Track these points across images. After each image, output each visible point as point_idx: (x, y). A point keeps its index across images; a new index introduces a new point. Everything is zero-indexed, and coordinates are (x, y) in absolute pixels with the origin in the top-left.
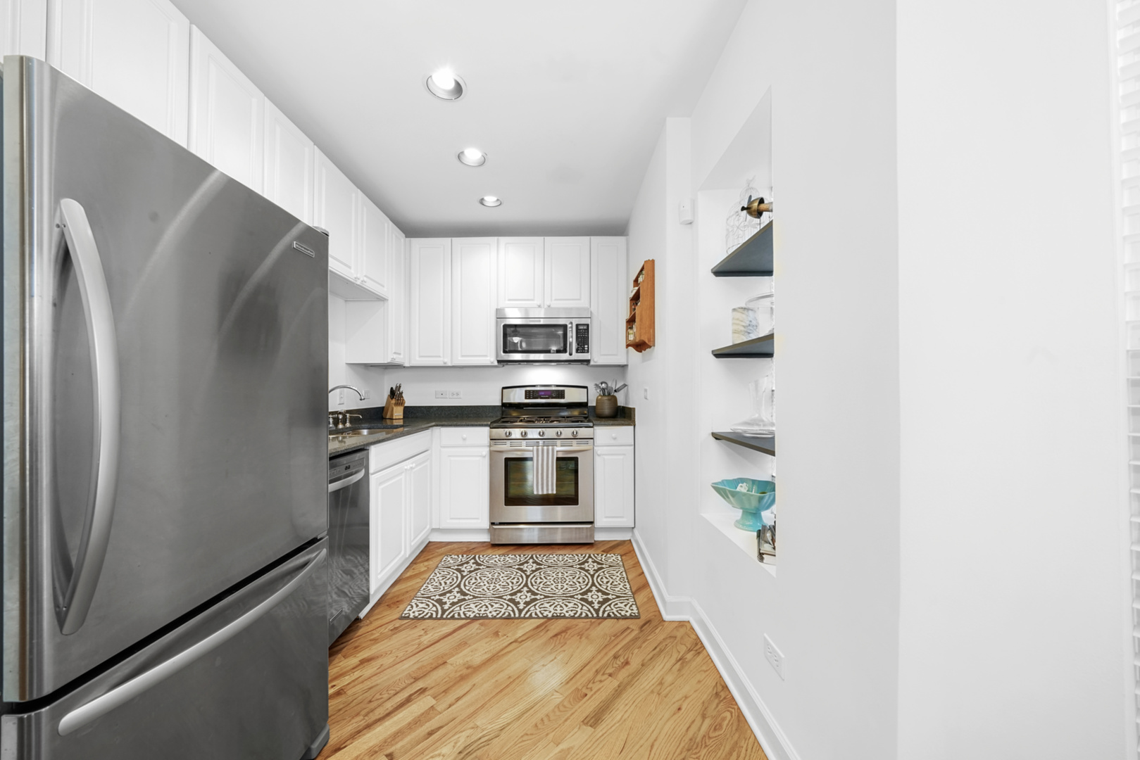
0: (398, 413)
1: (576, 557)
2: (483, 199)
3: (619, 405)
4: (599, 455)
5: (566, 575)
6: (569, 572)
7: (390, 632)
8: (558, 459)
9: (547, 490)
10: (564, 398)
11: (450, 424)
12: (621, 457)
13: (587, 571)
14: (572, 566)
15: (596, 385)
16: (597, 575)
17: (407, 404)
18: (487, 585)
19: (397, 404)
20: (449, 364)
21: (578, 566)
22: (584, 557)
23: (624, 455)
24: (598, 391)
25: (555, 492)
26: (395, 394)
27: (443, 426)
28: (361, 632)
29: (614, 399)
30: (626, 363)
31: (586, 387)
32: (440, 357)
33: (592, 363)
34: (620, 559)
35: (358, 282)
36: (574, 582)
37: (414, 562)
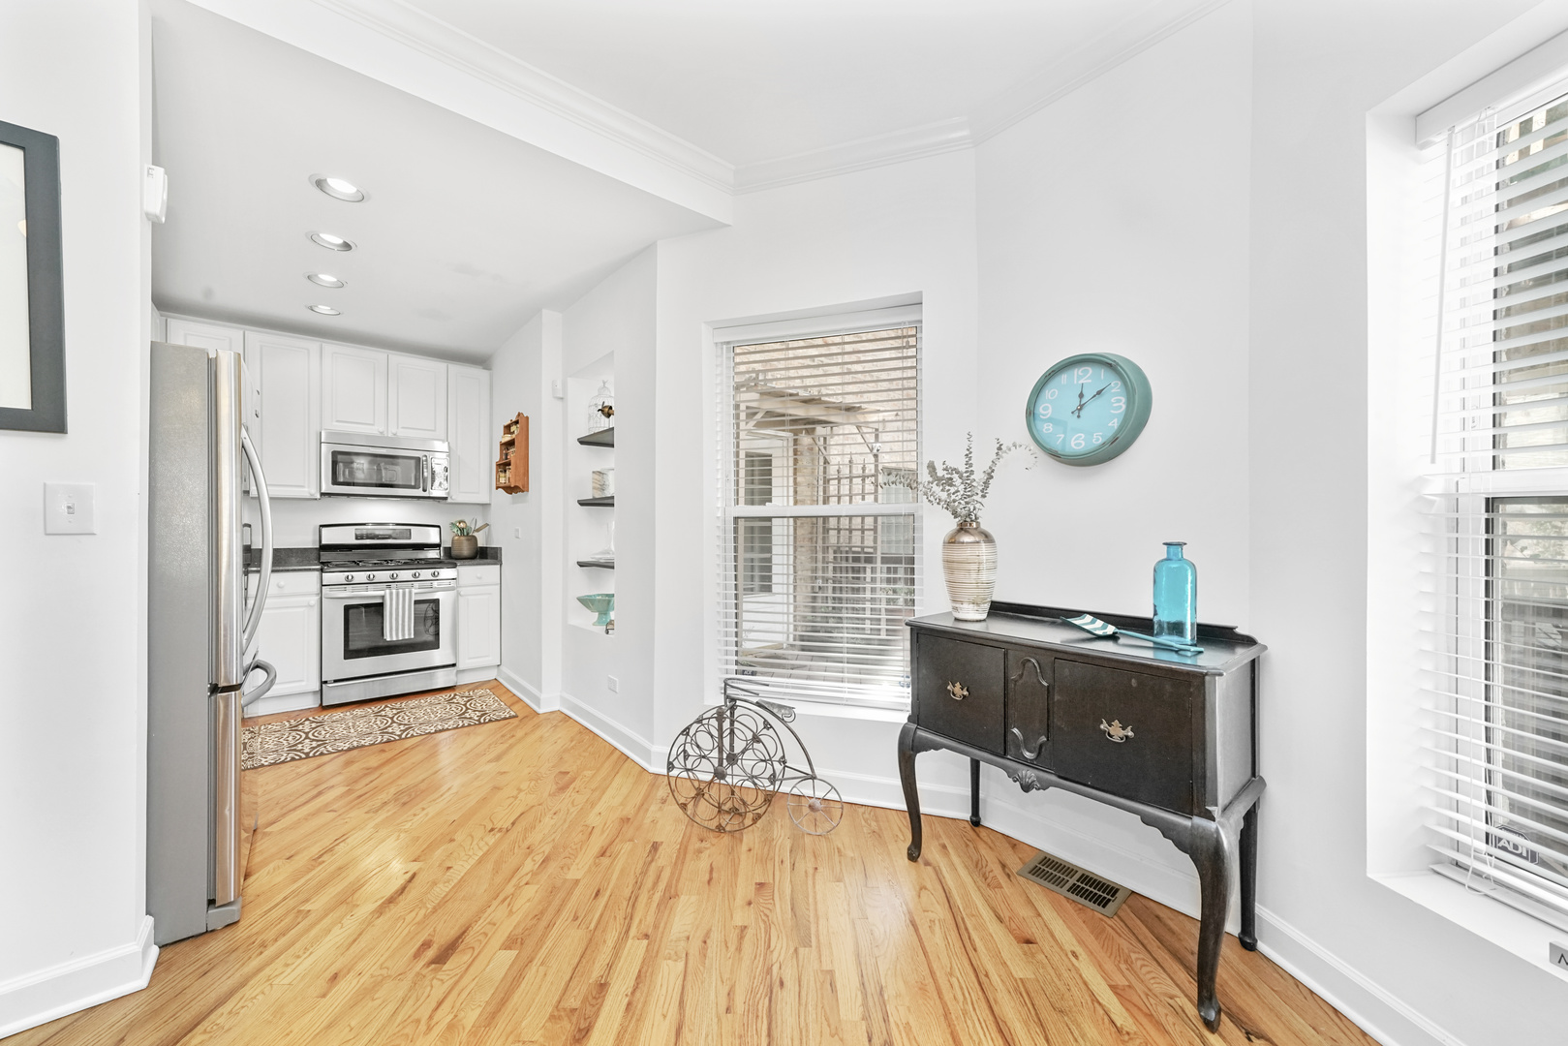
3: (479, 545)
4: (462, 596)
8: (416, 602)
9: (403, 635)
10: (410, 538)
12: (487, 597)
13: (457, 703)
15: (451, 524)
16: (468, 703)
21: (446, 702)
22: (450, 696)
23: (490, 595)
24: (455, 530)
25: (412, 638)
29: (474, 539)
30: (491, 504)
31: (439, 527)
33: (449, 501)
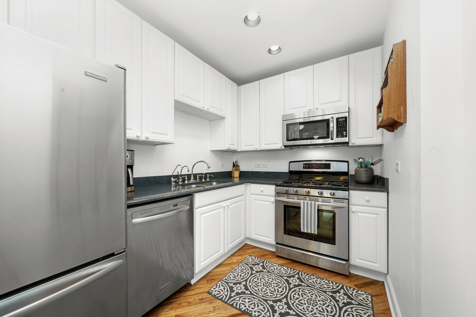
0: (236, 174)
1: (331, 284)
2: (270, 50)
3: (375, 174)
4: (354, 212)
5: (319, 299)
6: (322, 297)
7: (198, 301)
8: (319, 210)
9: (311, 230)
10: (330, 169)
11: (255, 181)
12: (375, 216)
13: (337, 301)
14: (325, 292)
15: (355, 160)
16: (345, 309)
17: (240, 170)
18: (262, 287)
19: (236, 170)
20: (258, 149)
21: (331, 294)
22: (338, 287)
23: (377, 214)
24: (357, 164)
25: (316, 233)
26: (235, 166)
27: (252, 183)
28: (188, 293)
29: (372, 170)
30: (381, 143)
31: (347, 162)
32: (254, 145)
33: (350, 144)
34: (370, 300)
35: (206, 109)
36: (323, 309)
37: (233, 255)
